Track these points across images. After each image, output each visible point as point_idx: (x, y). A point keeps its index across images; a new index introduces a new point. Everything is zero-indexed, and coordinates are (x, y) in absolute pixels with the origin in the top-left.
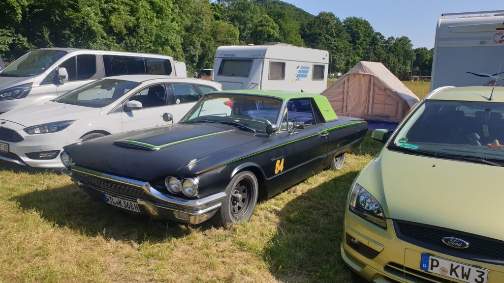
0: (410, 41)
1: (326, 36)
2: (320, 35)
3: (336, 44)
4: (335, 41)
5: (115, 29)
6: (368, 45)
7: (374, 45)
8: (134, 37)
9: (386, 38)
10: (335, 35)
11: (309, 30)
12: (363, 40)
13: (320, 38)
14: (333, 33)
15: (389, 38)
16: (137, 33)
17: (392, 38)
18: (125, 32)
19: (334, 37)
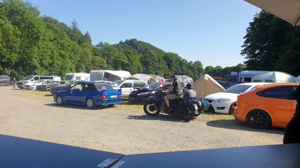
0: (201, 63)
1: (153, 62)
2: (150, 61)
3: (158, 66)
4: (157, 64)
5: (44, 65)
6: (178, 66)
7: (182, 65)
8: (52, 67)
9: (189, 62)
10: (157, 61)
11: (145, 59)
12: (175, 63)
13: (150, 63)
14: (156, 61)
15: (190, 62)
16: (53, 66)
17: (191, 62)
18: (48, 65)
19: (157, 63)
